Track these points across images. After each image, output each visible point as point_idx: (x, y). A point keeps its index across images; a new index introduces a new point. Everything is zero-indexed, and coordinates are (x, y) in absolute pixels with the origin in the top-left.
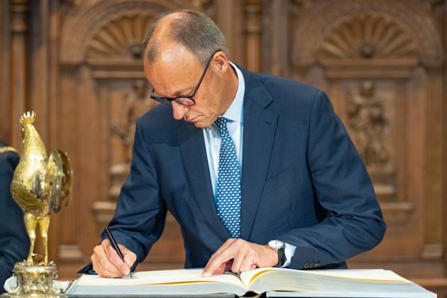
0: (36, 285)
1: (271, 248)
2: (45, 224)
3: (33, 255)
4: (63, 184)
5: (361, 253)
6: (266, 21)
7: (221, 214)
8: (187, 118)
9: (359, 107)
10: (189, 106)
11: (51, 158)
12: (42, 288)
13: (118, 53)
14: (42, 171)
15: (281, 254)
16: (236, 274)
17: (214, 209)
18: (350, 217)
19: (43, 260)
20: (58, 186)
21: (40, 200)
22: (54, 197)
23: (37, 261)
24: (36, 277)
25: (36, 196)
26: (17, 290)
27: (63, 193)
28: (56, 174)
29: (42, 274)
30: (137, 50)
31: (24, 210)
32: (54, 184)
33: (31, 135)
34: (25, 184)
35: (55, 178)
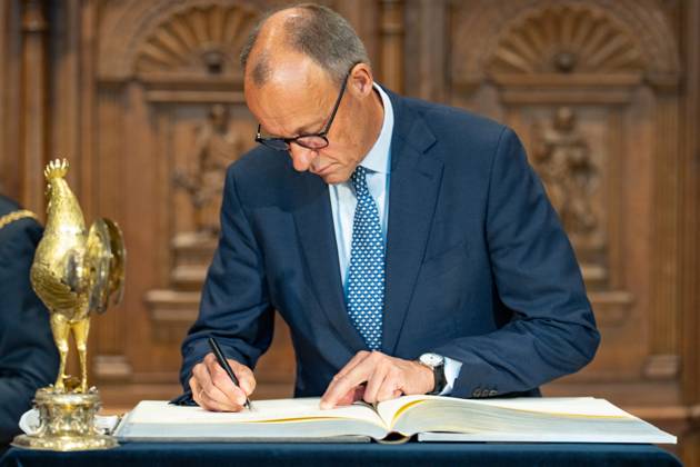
0: (69, 423)
1: (423, 365)
2: (83, 330)
3: (65, 377)
4: (111, 271)
5: (561, 376)
6: (412, 15)
7: (353, 312)
8: (314, 168)
9: (551, 148)
10: (317, 149)
11: (93, 229)
12: (79, 428)
13: (185, 64)
14: (78, 250)
15: (439, 374)
16: (371, 404)
17: (343, 306)
18: (545, 322)
19: (79, 384)
20: (103, 274)
21: (75, 295)
22: (97, 290)
23: (71, 387)
24: (69, 410)
25: (69, 288)
26: (39, 430)
27: (111, 283)
28: (100, 255)
29: (78, 406)
30: (214, 58)
31: (50, 308)
32: (97, 270)
33: (62, 194)
34: (53, 269)
35: (99, 261)
